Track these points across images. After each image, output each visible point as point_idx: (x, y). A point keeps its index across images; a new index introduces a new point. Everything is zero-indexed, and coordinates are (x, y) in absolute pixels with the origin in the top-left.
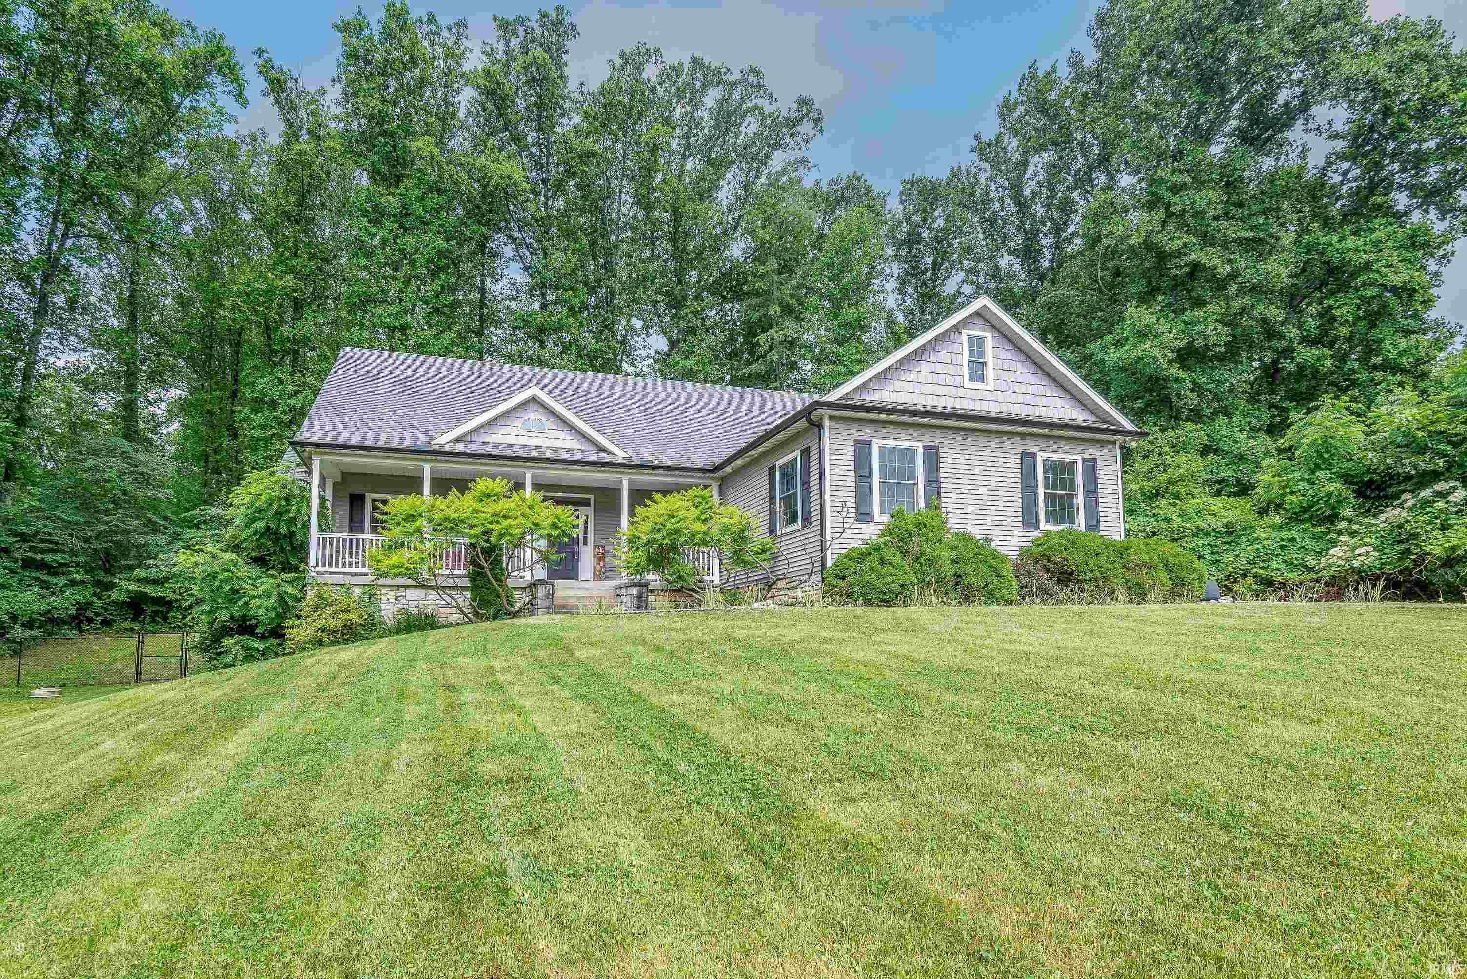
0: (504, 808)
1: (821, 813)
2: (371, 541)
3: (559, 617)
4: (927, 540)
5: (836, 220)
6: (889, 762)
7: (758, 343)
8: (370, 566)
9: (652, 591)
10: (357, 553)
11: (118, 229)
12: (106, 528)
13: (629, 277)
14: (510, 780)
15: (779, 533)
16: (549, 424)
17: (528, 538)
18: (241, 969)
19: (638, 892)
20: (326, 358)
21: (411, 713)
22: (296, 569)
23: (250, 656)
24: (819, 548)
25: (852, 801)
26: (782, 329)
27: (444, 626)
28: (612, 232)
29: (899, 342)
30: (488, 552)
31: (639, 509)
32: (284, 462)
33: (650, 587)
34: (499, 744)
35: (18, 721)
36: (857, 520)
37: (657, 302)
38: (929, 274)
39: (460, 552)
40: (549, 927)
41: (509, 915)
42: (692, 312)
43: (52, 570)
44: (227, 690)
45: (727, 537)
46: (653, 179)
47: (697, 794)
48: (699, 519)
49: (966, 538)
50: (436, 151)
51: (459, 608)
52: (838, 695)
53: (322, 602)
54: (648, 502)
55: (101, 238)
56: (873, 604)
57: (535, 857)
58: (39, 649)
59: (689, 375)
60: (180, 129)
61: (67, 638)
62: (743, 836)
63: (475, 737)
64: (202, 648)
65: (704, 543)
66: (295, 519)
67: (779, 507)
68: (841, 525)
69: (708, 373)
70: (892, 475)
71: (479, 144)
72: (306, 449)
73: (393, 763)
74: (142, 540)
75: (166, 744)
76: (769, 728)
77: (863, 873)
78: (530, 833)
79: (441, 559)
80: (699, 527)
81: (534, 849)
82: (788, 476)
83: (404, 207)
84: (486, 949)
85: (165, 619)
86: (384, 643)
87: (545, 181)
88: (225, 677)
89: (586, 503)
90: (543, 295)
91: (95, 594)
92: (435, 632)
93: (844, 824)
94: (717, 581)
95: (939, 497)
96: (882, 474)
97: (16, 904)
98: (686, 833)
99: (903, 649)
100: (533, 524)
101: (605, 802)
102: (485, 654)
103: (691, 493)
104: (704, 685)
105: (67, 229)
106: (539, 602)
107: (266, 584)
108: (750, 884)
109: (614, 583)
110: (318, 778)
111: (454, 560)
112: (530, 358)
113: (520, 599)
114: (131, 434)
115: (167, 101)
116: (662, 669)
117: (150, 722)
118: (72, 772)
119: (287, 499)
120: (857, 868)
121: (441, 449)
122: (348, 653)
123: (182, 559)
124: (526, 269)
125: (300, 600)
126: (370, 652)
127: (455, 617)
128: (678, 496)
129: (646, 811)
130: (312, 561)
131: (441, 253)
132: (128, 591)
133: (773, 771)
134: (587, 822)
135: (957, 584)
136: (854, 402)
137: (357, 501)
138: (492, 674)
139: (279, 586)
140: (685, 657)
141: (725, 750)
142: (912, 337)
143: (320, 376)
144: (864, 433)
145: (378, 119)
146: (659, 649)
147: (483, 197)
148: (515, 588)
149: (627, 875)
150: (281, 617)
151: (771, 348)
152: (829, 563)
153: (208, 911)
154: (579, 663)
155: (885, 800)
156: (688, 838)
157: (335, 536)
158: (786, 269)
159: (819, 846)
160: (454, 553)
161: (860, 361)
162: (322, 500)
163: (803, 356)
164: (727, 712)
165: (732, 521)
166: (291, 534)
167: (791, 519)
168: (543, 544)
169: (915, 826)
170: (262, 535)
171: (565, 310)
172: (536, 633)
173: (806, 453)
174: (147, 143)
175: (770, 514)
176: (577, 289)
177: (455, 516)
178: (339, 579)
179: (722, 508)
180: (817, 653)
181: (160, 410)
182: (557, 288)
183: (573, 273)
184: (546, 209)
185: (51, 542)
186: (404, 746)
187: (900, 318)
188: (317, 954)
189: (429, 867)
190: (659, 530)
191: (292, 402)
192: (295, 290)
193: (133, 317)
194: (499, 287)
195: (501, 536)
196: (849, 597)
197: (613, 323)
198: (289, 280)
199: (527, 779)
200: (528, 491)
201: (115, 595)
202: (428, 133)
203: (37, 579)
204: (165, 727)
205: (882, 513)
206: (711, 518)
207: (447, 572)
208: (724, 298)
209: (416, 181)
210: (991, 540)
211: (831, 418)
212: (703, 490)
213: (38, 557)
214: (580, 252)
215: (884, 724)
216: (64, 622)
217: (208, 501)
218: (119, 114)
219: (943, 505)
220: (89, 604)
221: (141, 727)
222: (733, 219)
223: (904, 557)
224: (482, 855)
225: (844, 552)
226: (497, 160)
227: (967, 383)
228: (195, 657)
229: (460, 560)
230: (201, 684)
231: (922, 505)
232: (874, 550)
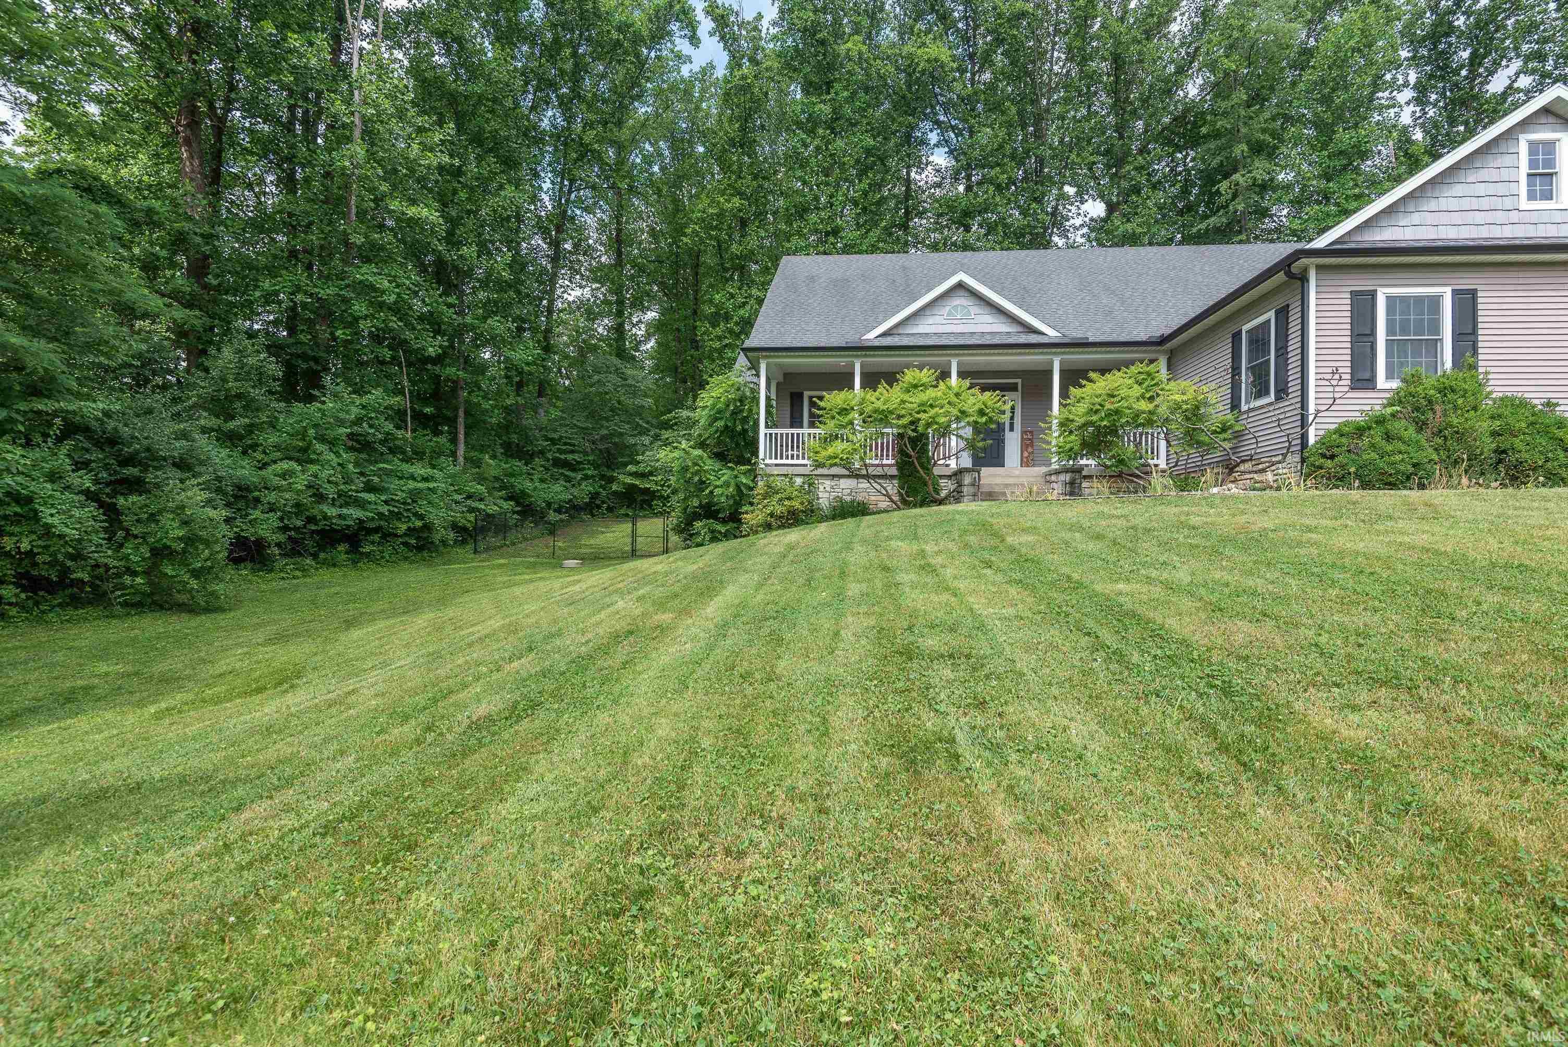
0: (948, 681)
1: (1315, 719)
2: (809, 434)
3: (985, 503)
4: (1456, 408)
5: (1325, 29)
6: (1410, 669)
7: (1218, 192)
8: (809, 458)
9: (1085, 477)
10: (798, 447)
11: (607, 178)
12: (606, 432)
13: (1061, 141)
14: (951, 656)
15: (1244, 408)
16: (975, 310)
17: (954, 426)
18: (735, 791)
19: (1095, 776)
20: (767, 268)
21: (854, 589)
22: (748, 462)
23: (715, 538)
24: (1299, 423)
25: (1355, 708)
26: (1250, 172)
27: (874, 513)
28: (1043, 95)
29: (1414, 164)
30: (914, 441)
31: (1073, 391)
32: (737, 366)
33: (1084, 473)
34: (937, 622)
35: (557, 584)
36: (1352, 388)
37: (1094, 163)
38: (1464, 73)
39: (888, 442)
40: (1003, 796)
41: (962, 780)
42: (1136, 169)
43: (573, 467)
44: (701, 565)
45: (1179, 417)
46: (1091, 26)
47: (1156, 685)
48: (1144, 398)
49: (1519, 404)
50: (864, 48)
51: (888, 495)
52: (1330, 591)
53: (771, 491)
54: (1084, 382)
55: (594, 187)
56: (1373, 487)
57: (983, 730)
58: (567, 529)
59: (1132, 240)
60: (648, 80)
61: (583, 521)
62: (1214, 733)
63: (914, 614)
64: (679, 530)
65: (1150, 423)
66: (747, 417)
67: (1245, 377)
68: (1331, 395)
69: (1154, 234)
70: (1404, 331)
71: (905, 32)
72: (756, 354)
73: (842, 632)
74: (632, 441)
75: (661, 605)
76: (1240, 623)
77: (1376, 791)
78: (976, 707)
79: (871, 450)
80: (1144, 406)
81: (980, 721)
82: (1258, 341)
83: (834, 111)
84: (943, 807)
85: (650, 506)
86: (823, 527)
87: (971, 56)
88: (698, 554)
89: (1013, 388)
90: (969, 177)
91: (601, 486)
92: (868, 517)
93: (1345, 733)
94: (1163, 465)
95: (1475, 352)
96: (1390, 330)
97: (571, 720)
98: (1145, 724)
99: (1423, 539)
100: (960, 411)
101: (1050, 684)
102: (916, 537)
103: (1134, 369)
104: (1154, 574)
105: (571, 185)
106: (965, 489)
107: (726, 475)
108: (1225, 785)
109: (1044, 469)
110: (780, 641)
111: (882, 450)
112: (954, 244)
113: (946, 487)
114: (621, 353)
115: (638, 55)
116: (1103, 556)
117: (648, 588)
118: (598, 624)
119: (741, 401)
120: (1368, 782)
121: (870, 344)
122: (793, 536)
123: (664, 455)
124: (951, 152)
125: (751, 489)
126: (812, 535)
127: (884, 504)
128: (1120, 374)
129: (1097, 697)
130: (761, 455)
131: (868, 152)
132: (624, 484)
133: (1248, 669)
134: (1035, 702)
135: (1500, 461)
136: (1353, 246)
137: (796, 399)
138: (924, 557)
139: (736, 477)
140: (1129, 545)
141: (1184, 642)
142: (1436, 157)
143: (765, 285)
144: (1362, 283)
145: (810, 32)
146: (1099, 537)
147: (909, 86)
148: (941, 477)
149: (1081, 758)
150: (738, 504)
151: (1235, 196)
152: (1312, 440)
153: (706, 742)
154: (1012, 549)
155: (1402, 711)
156: (1147, 729)
157: (779, 431)
158: (1257, 99)
159: (1313, 754)
160: (882, 444)
161: (1358, 197)
162: (768, 398)
163: (1279, 200)
164: (1187, 603)
165: (1185, 398)
166: (745, 431)
167: (1262, 391)
168: (968, 432)
169: (1447, 744)
170: (722, 432)
171: (992, 188)
172: (965, 519)
173: (1283, 313)
174: (624, 98)
175: (1232, 388)
176: (1004, 164)
177: (885, 407)
178: (784, 470)
179: (1172, 383)
180: (1299, 544)
181: (640, 332)
182: (983, 167)
183: (1001, 147)
184: (972, 85)
185: (571, 445)
186: (850, 619)
187: (1418, 135)
188: (794, 788)
189: (883, 727)
190: (1096, 412)
191: (742, 312)
192: (740, 211)
193: (619, 254)
194: (923, 176)
195: (928, 425)
196: (1340, 479)
197: (1043, 194)
198: (737, 202)
199: (968, 657)
200: (954, 380)
201: (614, 487)
202: (857, 32)
203: (562, 474)
204: (659, 592)
205: (1389, 376)
206: (1158, 395)
207: (877, 462)
208: (1177, 146)
209: (845, 83)
210: (1557, 405)
211: (1319, 268)
212: (1148, 365)
213: (563, 457)
214: (1009, 125)
215: (1397, 625)
216: (581, 509)
217: (680, 405)
218: (603, 76)
219: (1480, 363)
220: (598, 494)
221: (641, 592)
222: (1188, 54)
223: (1420, 430)
224: (931, 723)
225: (1333, 427)
226: (924, 44)
227: (1524, 204)
228: (674, 538)
229: (888, 450)
230: (680, 559)
231: (1448, 364)
232: (1377, 422)
